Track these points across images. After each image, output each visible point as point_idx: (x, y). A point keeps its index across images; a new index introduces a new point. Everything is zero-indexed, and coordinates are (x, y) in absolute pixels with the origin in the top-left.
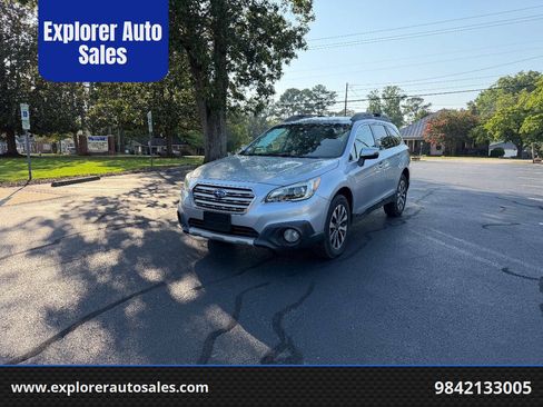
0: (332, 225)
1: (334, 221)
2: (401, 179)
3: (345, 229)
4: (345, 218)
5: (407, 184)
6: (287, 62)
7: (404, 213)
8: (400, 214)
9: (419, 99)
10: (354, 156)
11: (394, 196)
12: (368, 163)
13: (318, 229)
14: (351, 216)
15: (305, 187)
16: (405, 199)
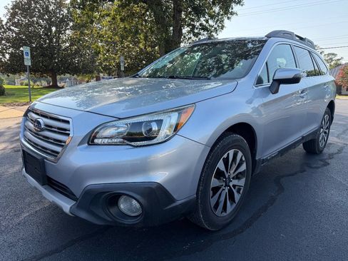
0: (214, 182)
1: (220, 175)
2: (326, 113)
3: (242, 182)
4: (243, 167)
5: (331, 119)
6: (228, 18)
7: (326, 150)
8: (321, 152)
9: (333, 54)
10: (265, 79)
11: (316, 133)
12: (284, 89)
13: (183, 194)
14: (254, 163)
15: (160, 122)
16: (327, 134)
